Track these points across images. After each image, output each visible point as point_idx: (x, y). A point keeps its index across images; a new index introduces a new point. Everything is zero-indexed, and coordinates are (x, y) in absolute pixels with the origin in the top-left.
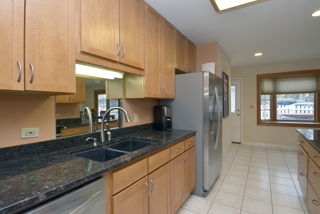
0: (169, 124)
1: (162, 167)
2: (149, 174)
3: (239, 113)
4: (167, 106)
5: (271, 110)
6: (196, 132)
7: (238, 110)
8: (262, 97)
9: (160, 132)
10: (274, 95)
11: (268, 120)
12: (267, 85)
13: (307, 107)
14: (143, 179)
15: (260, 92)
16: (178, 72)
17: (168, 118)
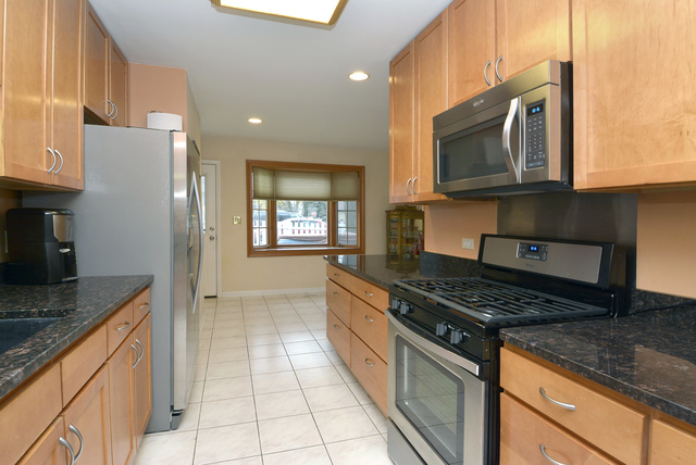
0: (69, 264)
1: (93, 382)
2: (64, 410)
3: (213, 234)
4: (60, 212)
5: (268, 228)
6: (151, 278)
7: (212, 229)
8: (256, 203)
9: (38, 288)
10: (273, 199)
11: (264, 247)
12: (263, 183)
13: (307, 224)
14: (53, 428)
15: (252, 195)
16: (90, 118)
17: (65, 245)
